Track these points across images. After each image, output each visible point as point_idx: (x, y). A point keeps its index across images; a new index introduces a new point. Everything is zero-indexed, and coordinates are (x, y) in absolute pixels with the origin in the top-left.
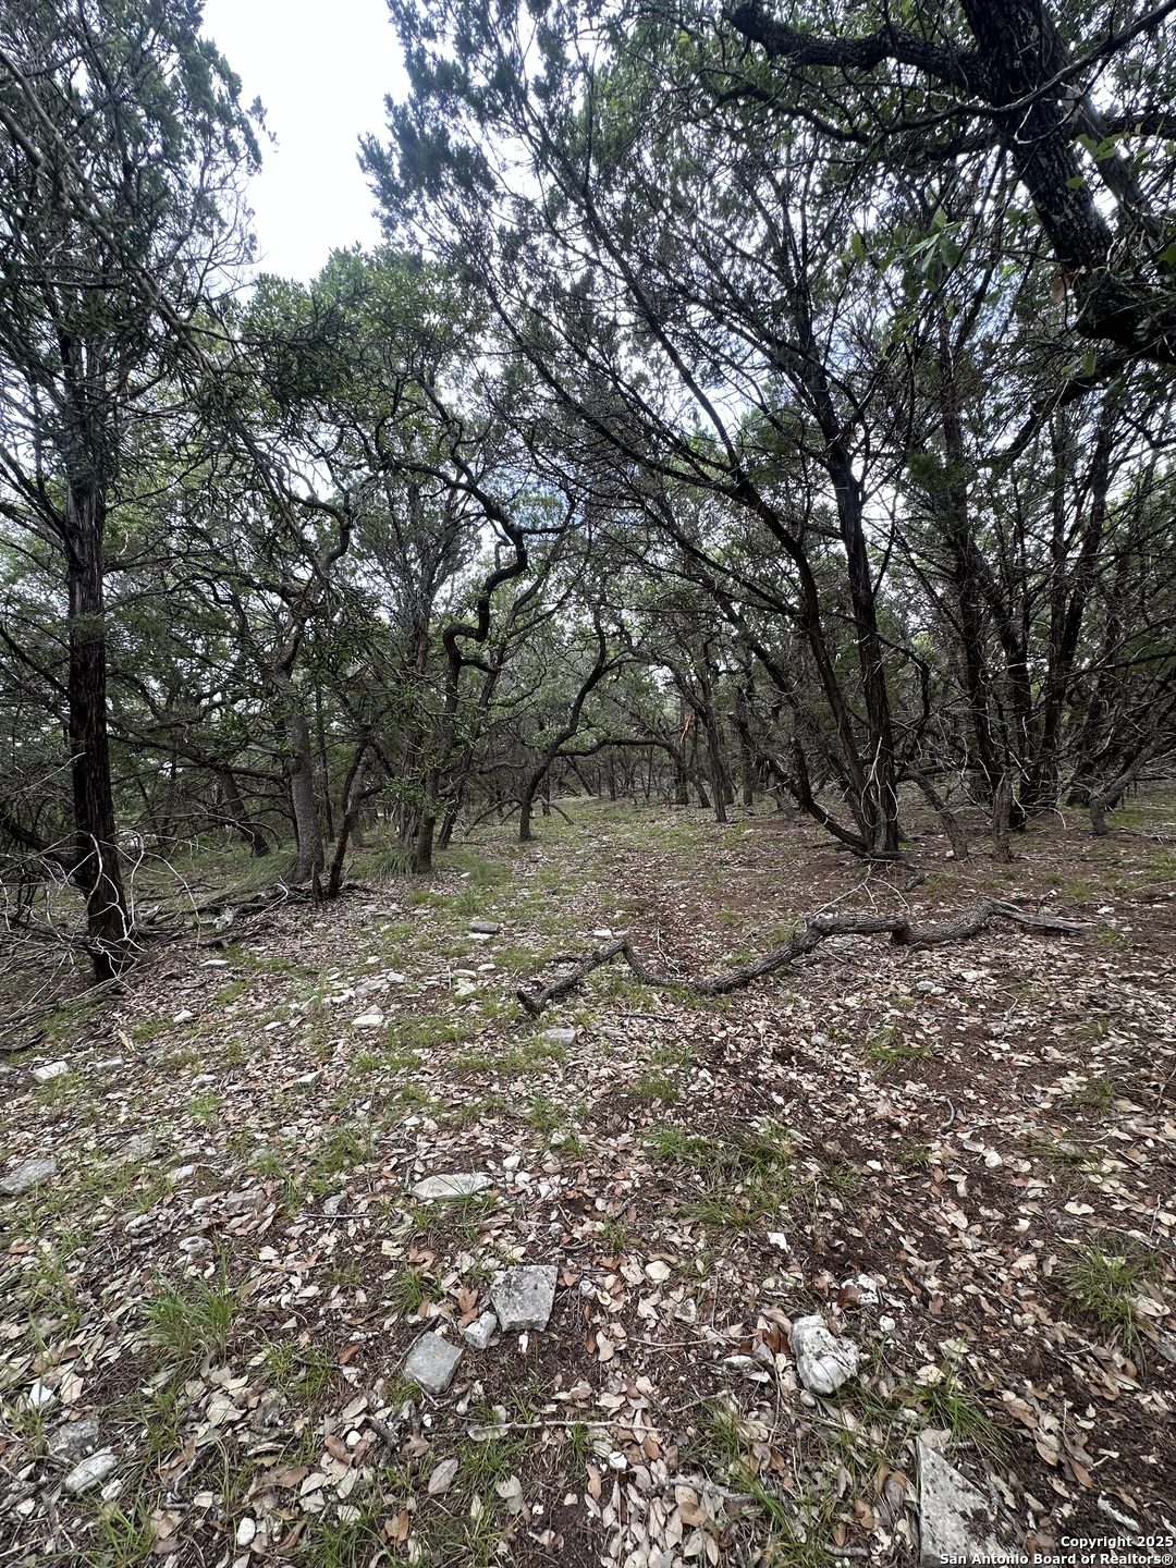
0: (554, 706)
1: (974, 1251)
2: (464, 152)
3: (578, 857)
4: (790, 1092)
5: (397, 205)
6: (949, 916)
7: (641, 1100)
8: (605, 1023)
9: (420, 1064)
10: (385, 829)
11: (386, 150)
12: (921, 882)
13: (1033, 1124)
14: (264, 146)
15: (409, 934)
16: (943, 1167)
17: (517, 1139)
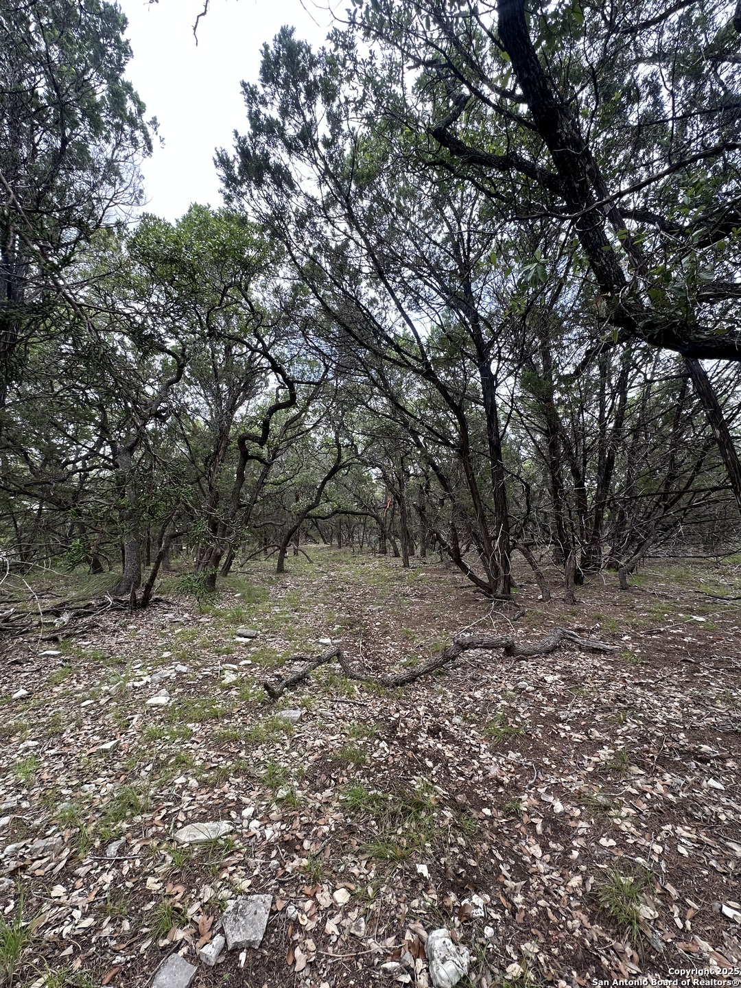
0: (306, 487)
1: (545, 874)
2: (278, 167)
3: (314, 586)
4: (437, 757)
5: (235, 189)
6: (538, 638)
7: (340, 764)
8: (321, 706)
9: (191, 735)
10: (186, 559)
11: (231, 159)
12: (523, 615)
13: (582, 782)
14: (155, 143)
15: (195, 635)
16: (529, 813)
17: (254, 794)
